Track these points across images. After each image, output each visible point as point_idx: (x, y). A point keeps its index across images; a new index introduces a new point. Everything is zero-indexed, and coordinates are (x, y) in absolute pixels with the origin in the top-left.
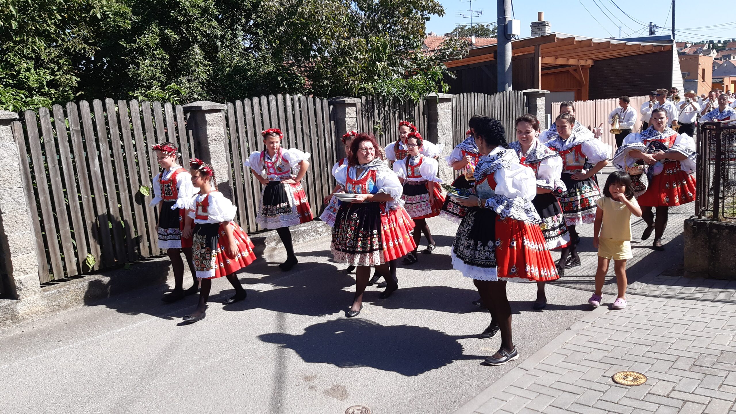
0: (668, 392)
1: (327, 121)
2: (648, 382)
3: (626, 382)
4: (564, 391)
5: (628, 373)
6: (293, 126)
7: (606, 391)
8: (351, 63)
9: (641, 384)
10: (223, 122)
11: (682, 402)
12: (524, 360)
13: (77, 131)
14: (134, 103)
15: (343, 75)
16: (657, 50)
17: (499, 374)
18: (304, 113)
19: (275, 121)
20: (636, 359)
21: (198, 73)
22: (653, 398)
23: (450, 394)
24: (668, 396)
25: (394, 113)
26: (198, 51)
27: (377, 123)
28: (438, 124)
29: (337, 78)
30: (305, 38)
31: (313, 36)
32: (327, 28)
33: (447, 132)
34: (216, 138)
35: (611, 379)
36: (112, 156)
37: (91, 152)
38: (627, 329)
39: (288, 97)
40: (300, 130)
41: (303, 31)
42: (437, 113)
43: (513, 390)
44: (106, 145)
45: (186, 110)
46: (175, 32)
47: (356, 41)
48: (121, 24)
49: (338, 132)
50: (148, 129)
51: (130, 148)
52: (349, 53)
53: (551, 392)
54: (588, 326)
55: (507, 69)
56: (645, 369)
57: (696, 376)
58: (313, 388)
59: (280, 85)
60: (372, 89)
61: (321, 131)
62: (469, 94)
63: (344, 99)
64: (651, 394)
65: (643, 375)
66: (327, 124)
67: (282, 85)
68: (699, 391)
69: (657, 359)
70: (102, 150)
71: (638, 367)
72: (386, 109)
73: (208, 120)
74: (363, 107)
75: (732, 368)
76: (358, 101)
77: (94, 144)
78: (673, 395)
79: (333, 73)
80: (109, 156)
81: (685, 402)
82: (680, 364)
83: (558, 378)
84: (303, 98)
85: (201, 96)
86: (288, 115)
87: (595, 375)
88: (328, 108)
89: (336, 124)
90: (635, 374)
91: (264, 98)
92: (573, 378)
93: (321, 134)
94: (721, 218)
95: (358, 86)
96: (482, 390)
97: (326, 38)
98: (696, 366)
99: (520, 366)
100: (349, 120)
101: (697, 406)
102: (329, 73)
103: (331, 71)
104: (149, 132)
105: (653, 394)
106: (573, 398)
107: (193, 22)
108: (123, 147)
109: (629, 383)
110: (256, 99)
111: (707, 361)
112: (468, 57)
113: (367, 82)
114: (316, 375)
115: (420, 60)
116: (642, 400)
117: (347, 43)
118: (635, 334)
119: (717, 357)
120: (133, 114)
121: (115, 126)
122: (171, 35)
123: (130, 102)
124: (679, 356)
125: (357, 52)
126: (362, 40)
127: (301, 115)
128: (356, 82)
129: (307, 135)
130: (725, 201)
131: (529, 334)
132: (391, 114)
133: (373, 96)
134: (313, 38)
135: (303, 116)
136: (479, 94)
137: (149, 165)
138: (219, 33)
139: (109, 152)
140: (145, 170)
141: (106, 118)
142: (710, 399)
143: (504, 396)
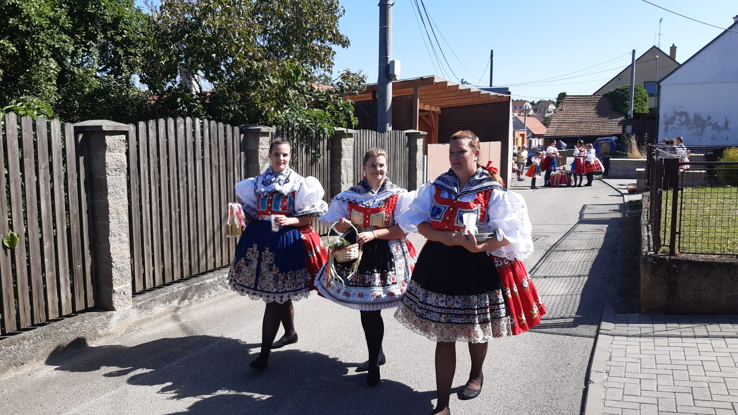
1: (237, 151)
14: (11, 117)
15: (256, 100)
18: (214, 141)
19: (182, 149)
26: (53, 65)
28: (342, 160)
29: (247, 103)
32: (241, 46)
33: (349, 169)
34: (116, 167)
39: (197, 121)
40: (209, 161)
42: (341, 148)
45: (77, 131)
49: (248, 164)
50: (27, 153)
52: (263, 77)
55: (388, 109)
60: (283, 118)
63: (258, 127)
66: (237, 155)
67: (181, 108)
73: (108, 144)
76: (270, 130)
84: (213, 123)
86: (196, 143)
88: (239, 137)
89: (246, 155)
91: (169, 120)
93: (230, 166)
94: (677, 252)
95: (274, 113)
97: (239, 57)
100: (262, 151)
102: (239, 97)
104: (27, 158)
110: (162, 121)
120: (9, 132)
123: (6, 115)
125: (270, 76)
128: (273, 108)
129: (215, 167)
130: (681, 235)
132: (299, 147)
135: (212, 144)
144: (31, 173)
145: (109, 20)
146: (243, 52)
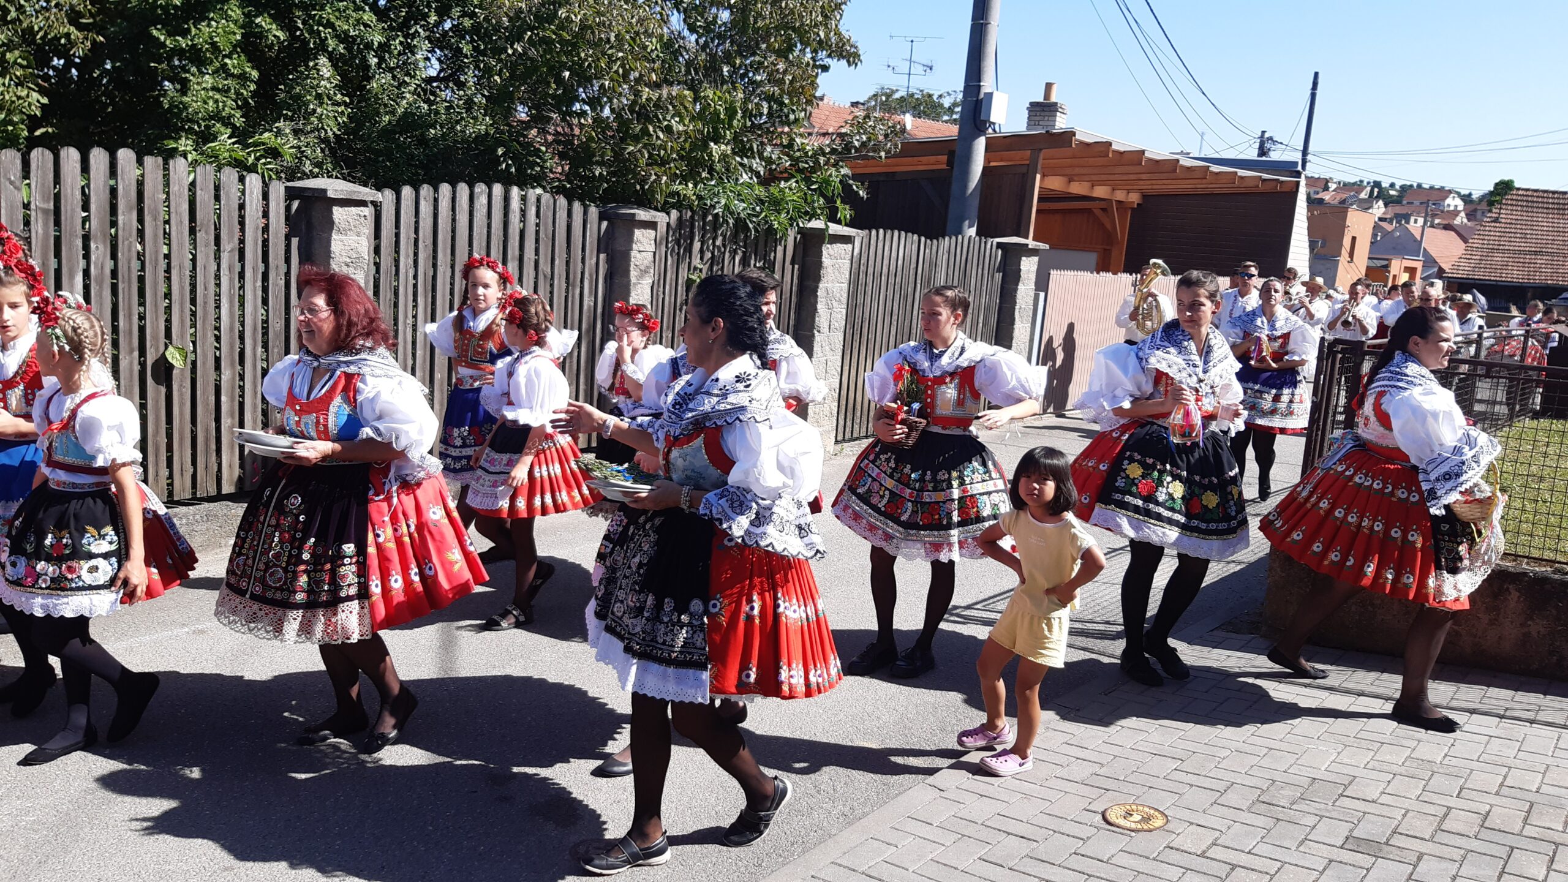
0: (1204, 848)
1: (591, 251)
3: (1128, 824)
4: (1009, 834)
5: (1134, 807)
6: (517, 253)
7: (1088, 838)
8: (658, 138)
9: (1156, 829)
10: (368, 229)
11: (1229, 867)
13: (45, 212)
14: (179, 166)
15: (637, 160)
16: (1269, 188)
17: (888, 795)
18: (546, 230)
19: (480, 239)
20: (1153, 782)
21: (320, 119)
22: (1175, 857)
24: (1203, 855)
25: (734, 253)
26: (326, 70)
27: (695, 268)
28: (821, 285)
29: (622, 165)
30: (567, 74)
31: (584, 71)
32: (618, 59)
33: (835, 304)
34: (348, 260)
35: (1100, 817)
36: (114, 273)
37: (69, 260)
39: (515, 191)
40: (533, 264)
41: (564, 59)
42: (821, 262)
43: (912, 826)
44: (105, 247)
45: (291, 194)
46: (277, 24)
47: (674, 94)
49: (611, 279)
50: (202, 224)
51: (157, 260)
52: (656, 116)
53: (984, 834)
55: (970, 191)
56: (1165, 802)
57: (1261, 821)
58: (505, 798)
59: (500, 164)
60: (694, 198)
61: (575, 273)
62: (889, 232)
63: (632, 211)
64: (1172, 848)
65: (1162, 813)
66: (591, 259)
67: (504, 166)
68: (1262, 849)
69: (1191, 786)
70: (93, 258)
71: (1153, 798)
72: (719, 242)
73: (336, 221)
74: (671, 233)
75: (1328, 811)
76: (661, 218)
77: (79, 243)
78: (1215, 852)
79: (618, 154)
80: (108, 272)
81: (1234, 867)
82: (1232, 798)
83: (1000, 807)
84: (546, 198)
85: (321, 168)
86: (511, 231)
87: (1071, 805)
88: (596, 226)
89: (610, 261)
90: (1146, 809)
91: (463, 189)
92: (1030, 810)
93: (575, 277)
95: (667, 187)
96: (850, 824)
97: (612, 80)
98: (1263, 802)
99: (931, 780)
100: (638, 255)
101: (1254, 876)
102: (609, 152)
103: (612, 150)
104: (203, 232)
105: (1177, 849)
106: (1025, 847)
107: (322, 9)
108: (141, 256)
109: (1133, 826)
110: (445, 189)
111: (1284, 796)
112: (896, 156)
113: (684, 180)
115: (799, 150)
116: (1154, 859)
117: (655, 96)
118: (1156, 737)
119: (1301, 790)
120: (173, 189)
121: (131, 209)
122: (269, 30)
123: (171, 162)
124: (1233, 784)
125: (672, 117)
126: (687, 92)
127: (537, 232)
128: (665, 178)
129: (545, 276)
132: (727, 255)
133: (693, 211)
134: (583, 77)
135: (542, 235)
136: (910, 234)
137: (193, 301)
138: (377, 39)
139: (109, 265)
140: (182, 311)
141: (113, 191)
142: (1279, 864)
143: (893, 837)
144: (208, 257)
146: (621, 71)
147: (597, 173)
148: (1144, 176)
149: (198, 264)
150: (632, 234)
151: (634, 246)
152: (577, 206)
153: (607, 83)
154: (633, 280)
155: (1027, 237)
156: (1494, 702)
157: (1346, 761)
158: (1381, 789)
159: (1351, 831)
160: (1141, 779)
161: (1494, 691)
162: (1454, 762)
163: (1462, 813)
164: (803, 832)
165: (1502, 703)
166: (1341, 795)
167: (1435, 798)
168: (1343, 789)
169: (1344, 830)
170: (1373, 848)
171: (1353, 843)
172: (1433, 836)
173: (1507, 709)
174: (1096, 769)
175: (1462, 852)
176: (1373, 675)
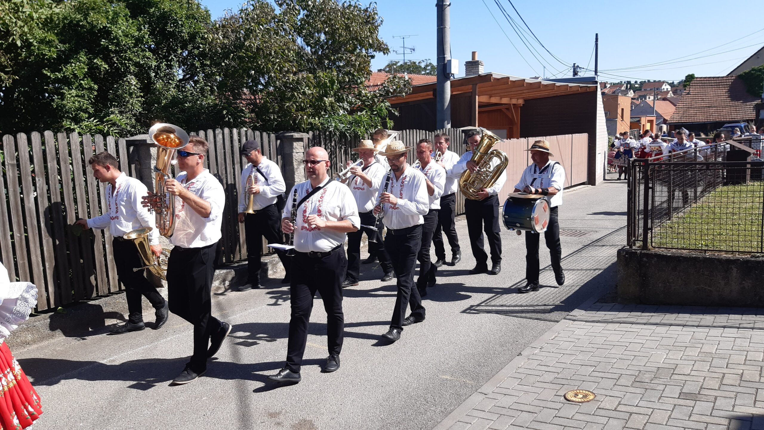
0: (615, 406)
1: (274, 155)
2: (597, 398)
3: (577, 400)
4: (522, 411)
5: (578, 391)
6: (239, 160)
7: (560, 408)
8: (300, 98)
9: (591, 400)
11: (628, 414)
12: (482, 385)
13: (12, 165)
14: (74, 135)
15: (291, 109)
16: (583, 90)
19: (221, 155)
20: (584, 378)
21: (132, 105)
22: (602, 412)
23: (416, 421)
24: (615, 410)
25: (340, 148)
26: (134, 81)
29: (284, 113)
30: (253, 72)
31: (261, 70)
32: (276, 63)
35: (563, 398)
36: (48, 190)
37: (26, 187)
38: (573, 352)
39: (235, 131)
41: (250, 65)
43: (475, 413)
44: (43, 179)
45: (129, 144)
46: (105, 62)
47: (305, 76)
48: (46, 52)
49: (284, 167)
51: (68, 183)
52: (298, 88)
53: (511, 412)
54: (537, 351)
55: (445, 107)
56: (592, 387)
57: (638, 391)
58: (279, 424)
59: (225, 118)
60: (319, 124)
62: (411, 131)
63: (291, 134)
64: (600, 408)
65: (592, 392)
67: (227, 119)
68: (642, 404)
69: (602, 378)
70: (38, 185)
71: (585, 385)
72: (333, 144)
73: (152, 154)
74: (310, 142)
75: (668, 382)
76: (305, 136)
77: (30, 180)
78: (620, 408)
79: (281, 108)
80: (45, 191)
81: (631, 414)
82: (622, 381)
83: (515, 399)
84: (250, 131)
85: (135, 128)
86: (235, 149)
87: (548, 394)
88: (275, 143)
89: (283, 159)
90: (584, 392)
91: (210, 132)
92: (530, 399)
94: (650, 247)
95: (307, 121)
96: (446, 416)
97: (275, 73)
98: (637, 382)
99: (479, 390)
100: (296, 155)
101: (641, 417)
103: (278, 106)
105: (603, 409)
106: (531, 417)
107: (126, 52)
108: (60, 182)
109: (580, 400)
110: (202, 133)
111: (647, 377)
112: (410, 94)
113: (314, 116)
114: (281, 412)
115: (364, 96)
116: (593, 415)
117: (296, 78)
118: (580, 357)
119: (654, 374)
120: (73, 147)
121: (53, 159)
122: (101, 65)
123: (71, 135)
124: (622, 374)
125: (305, 87)
126: (310, 75)
128: (305, 117)
130: (653, 231)
131: (484, 361)
132: (337, 150)
133: (319, 131)
134: (261, 72)
136: (421, 131)
137: (88, 202)
138: (154, 64)
139: (46, 187)
140: (83, 206)
141: (44, 152)
142: (652, 410)
143: (467, 419)
145: (186, 37)
146: (279, 68)
147: (272, 117)
148: (525, 91)
149: (88, 182)
150: (292, 145)
151: (294, 150)
152: (265, 134)
153: (273, 74)
154: (295, 167)
155: (475, 126)
156: (733, 321)
157: (671, 357)
158: (690, 369)
159: (681, 390)
160: (578, 377)
161: (732, 316)
162: (721, 351)
163: (730, 375)
164: (425, 422)
165: (737, 322)
166: (673, 374)
167: (717, 370)
168: (673, 370)
169: (678, 390)
170: (694, 397)
171: (682, 395)
172: (719, 388)
173: (740, 324)
174: (556, 375)
175: (735, 393)
176: (674, 316)
